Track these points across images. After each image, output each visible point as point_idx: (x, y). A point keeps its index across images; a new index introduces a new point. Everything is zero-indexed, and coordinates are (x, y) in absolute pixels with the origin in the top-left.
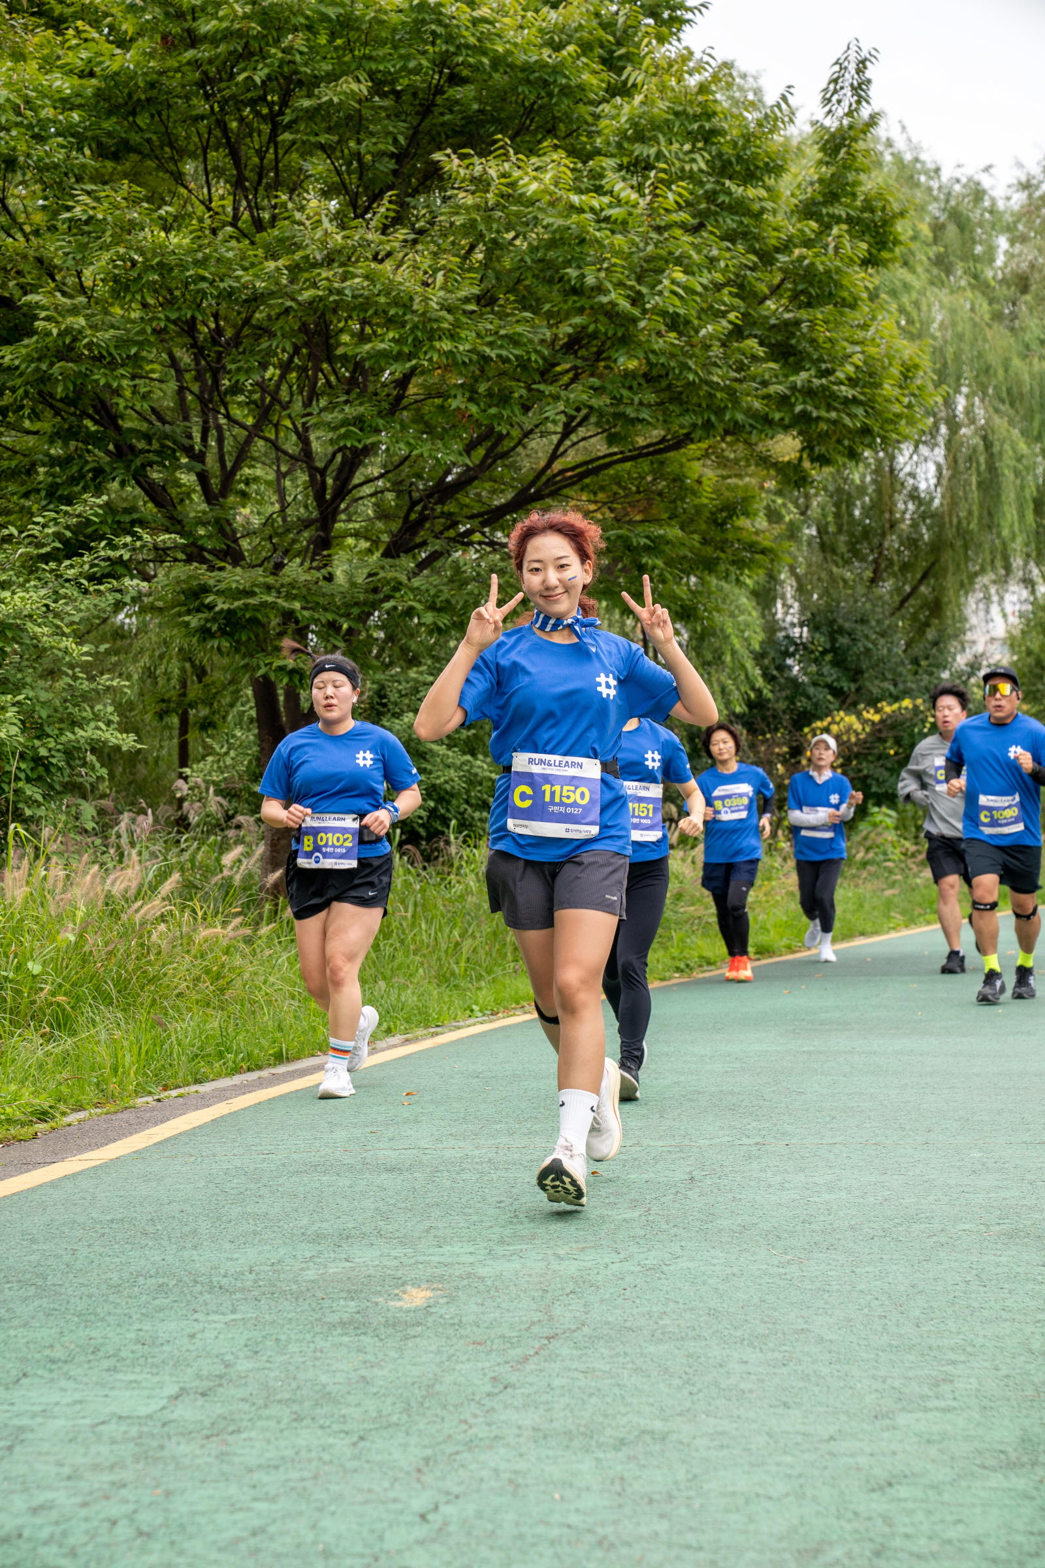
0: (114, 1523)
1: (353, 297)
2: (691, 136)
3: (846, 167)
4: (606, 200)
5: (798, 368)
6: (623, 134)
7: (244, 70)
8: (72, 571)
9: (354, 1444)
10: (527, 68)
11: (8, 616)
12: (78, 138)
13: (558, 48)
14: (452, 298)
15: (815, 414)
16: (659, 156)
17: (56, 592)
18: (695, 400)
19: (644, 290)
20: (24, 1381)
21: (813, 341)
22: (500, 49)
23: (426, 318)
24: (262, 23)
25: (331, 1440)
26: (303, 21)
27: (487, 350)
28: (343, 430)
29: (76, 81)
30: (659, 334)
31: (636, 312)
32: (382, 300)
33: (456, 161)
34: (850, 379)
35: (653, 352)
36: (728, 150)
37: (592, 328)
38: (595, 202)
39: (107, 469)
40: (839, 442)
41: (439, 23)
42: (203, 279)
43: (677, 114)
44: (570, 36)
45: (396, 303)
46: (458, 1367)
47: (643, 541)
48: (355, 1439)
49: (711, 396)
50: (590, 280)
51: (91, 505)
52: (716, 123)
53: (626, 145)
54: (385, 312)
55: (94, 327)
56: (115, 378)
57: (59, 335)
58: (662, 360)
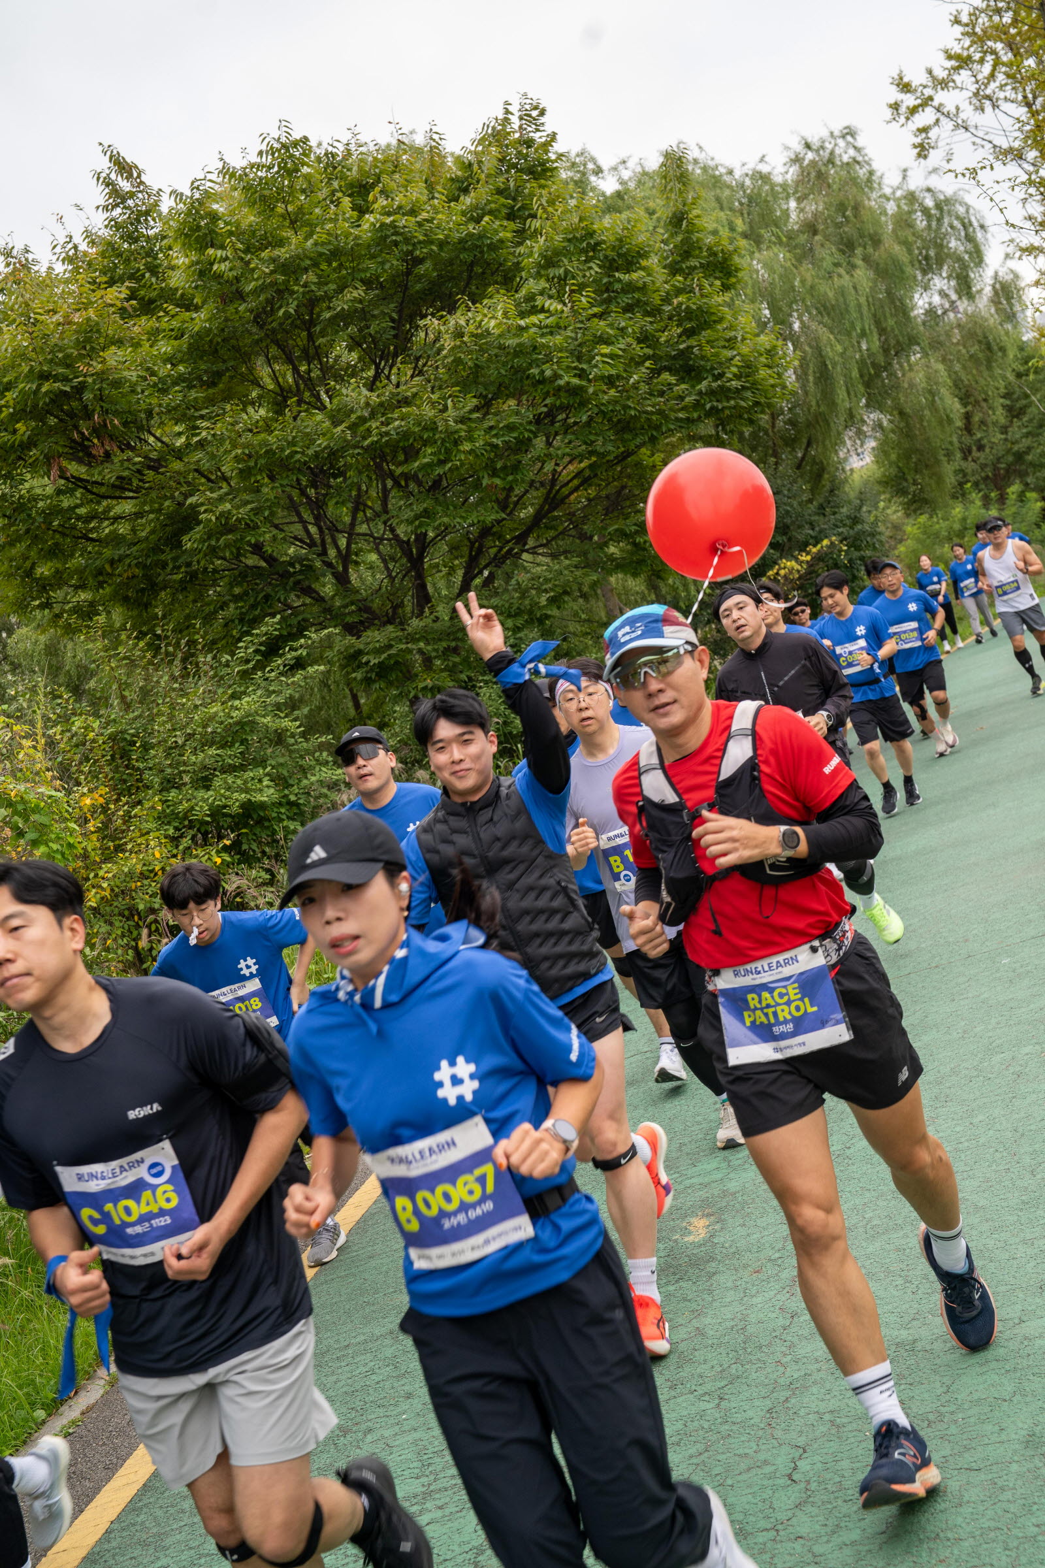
1: (397, 434)
2: (584, 251)
3: (689, 231)
4: (542, 316)
5: (700, 380)
6: (539, 265)
7: (280, 308)
8: (273, 674)
10: (462, 241)
11: (243, 717)
12: (187, 382)
13: (478, 221)
14: (463, 412)
15: (720, 406)
16: (567, 272)
17: (267, 690)
18: (638, 426)
19: (585, 366)
21: (703, 358)
22: (441, 237)
23: (450, 433)
24: (283, 273)
25: (702, 1405)
26: (308, 262)
27: (495, 440)
28: (417, 523)
29: (176, 343)
30: (606, 393)
31: (584, 383)
32: (416, 429)
33: (436, 322)
34: (735, 375)
35: (603, 404)
36: (611, 254)
37: (558, 403)
38: (534, 319)
39: (273, 594)
40: (741, 417)
41: (396, 233)
42: (296, 452)
43: (569, 240)
44: (482, 209)
45: (425, 429)
47: (633, 528)
49: (649, 420)
50: (548, 373)
51: (271, 625)
52: (597, 238)
53: (543, 272)
54: (421, 438)
55: (238, 508)
56: (260, 535)
57: (217, 519)
58: (610, 408)
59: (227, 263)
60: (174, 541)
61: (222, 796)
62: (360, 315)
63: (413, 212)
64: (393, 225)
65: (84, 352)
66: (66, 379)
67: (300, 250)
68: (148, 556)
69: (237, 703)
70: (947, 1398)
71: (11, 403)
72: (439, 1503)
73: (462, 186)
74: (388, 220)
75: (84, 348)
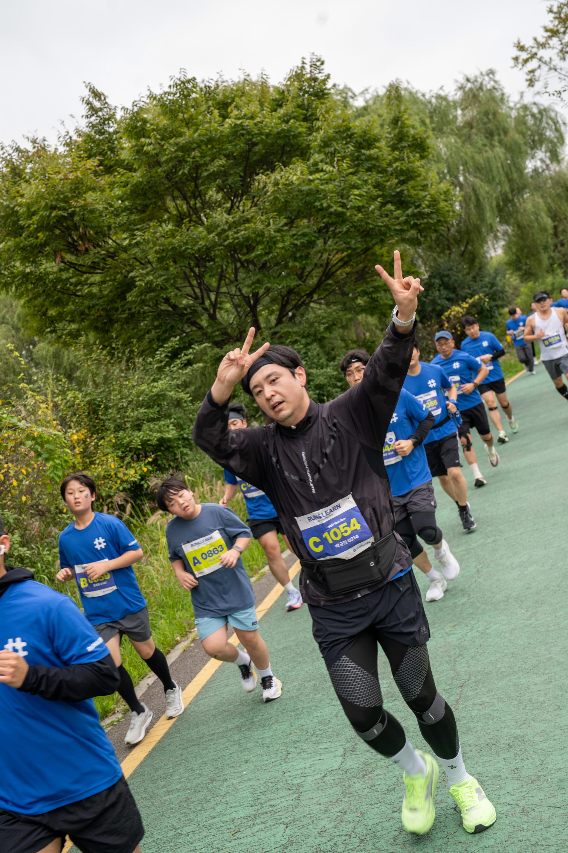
1: (243, 238)
2: (345, 138)
3: (402, 127)
4: (322, 174)
5: (407, 208)
6: (320, 146)
7: (180, 170)
8: (175, 368)
10: (278, 133)
11: (159, 392)
12: (129, 210)
13: (287, 122)
14: (278, 226)
15: (419, 222)
16: (335, 149)
17: (172, 377)
18: (374, 233)
19: (345, 201)
21: (410, 196)
22: (267, 131)
23: (271, 238)
24: (182, 151)
26: (195, 145)
27: (296, 242)
28: (253, 287)
29: (124, 189)
30: (356, 215)
31: (344, 210)
32: (253, 236)
33: (264, 177)
34: (427, 206)
35: (355, 222)
36: (360, 140)
37: (330, 221)
38: (317, 175)
39: (175, 325)
40: (430, 228)
41: (243, 129)
42: (188, 248)
43: (337, 133)
44: (290, 116)
45: (258, 235)
47: (371, 289)
49: (380, 230)
50: (325, 205)
51: (174, 342)
52: (352, 131)
53: (322, 150)
54: (256, 240)
55: (157, 278)
56: (168, 293)
57: (145, 284)
58: (359, 224)
59: (151, 146)
60: (122, 296)
61: (148, 434)
62: (223, 174)
63: (252, 118)
64: (241, 125)
65: (74, 194)
66: (65, 209)
67: (191, 139)
68: (108, 305)
69: (155, 384)
70: (542, 767)
71: (36, 222)
72: (263, 820)
73: (278, 104)
74: (239, 122)
75: (75, 192)
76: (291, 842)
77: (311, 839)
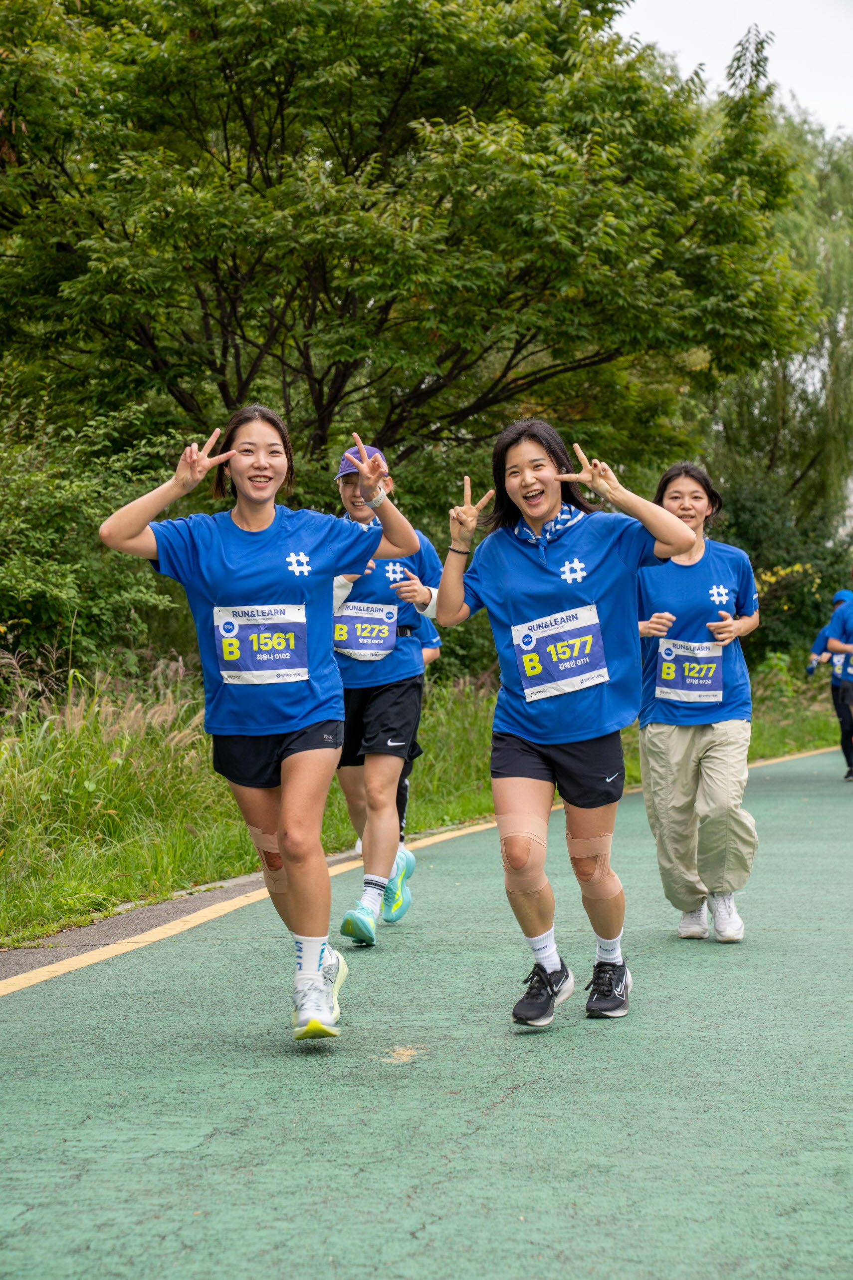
0: (163, 1238)
1: (346, 239)
2: (622, 106)
3: (747, 129)
4: (551, 158)
5: (708, 294)
6: (564, 104)
7: (257, 57)
8: (119, 464)
9: (356, 1175)
10: (487, 52)
11: (67, 500)
12: (121, 114)
13: (511, 35)
14: (426, 239)
15: (722, 331)
16: (594, 122)
17: (106, 482)
18: (624, 321)
19: (582, 231)
20: (88, 1122)
21: (720, 272)
22: (465, 37)
23: (405, 256)
24: (271, 19)
25: (337, 1172)
26: (304, 16)
27: (454, 281)
28: (338, 348)
29: (121, 68)
30: (594, 266)
31: (576, 249)
32: (369, 241)
33: (429, 128)
34: (751, 302)
35: (590, 282)
36: (651, 117)
37: (539, 263)
38: (542, 160)
39: (147, 379)
40: (742, 354)
41: (415, 16)
42: (224, 226)
43: (609, 88)
44: (521, 26)
45: (380, 244)
46: (439, 1112)
48: (356, 1171)
49: (637, 318)
50: (538, 224)
51: (135, 411)
52: (641, 95)
53: (567, 113)
54: (371, 252)
55: (136, 266)
56: (153, 307)
57: (108, 272)
58: (597, 289)
61: (14, 576)
69: (66, 483)
76: (27, 1230)
77: (73, 1231)
